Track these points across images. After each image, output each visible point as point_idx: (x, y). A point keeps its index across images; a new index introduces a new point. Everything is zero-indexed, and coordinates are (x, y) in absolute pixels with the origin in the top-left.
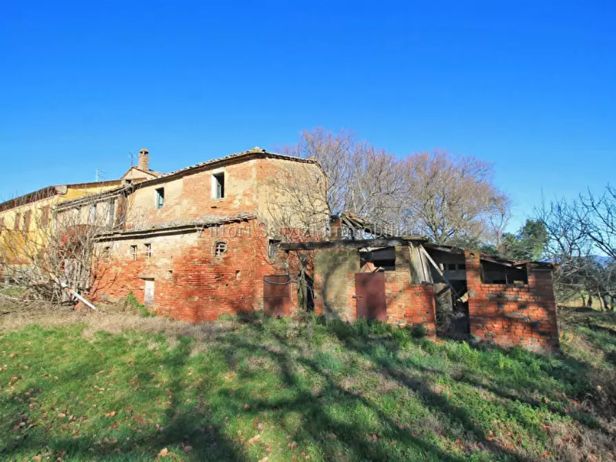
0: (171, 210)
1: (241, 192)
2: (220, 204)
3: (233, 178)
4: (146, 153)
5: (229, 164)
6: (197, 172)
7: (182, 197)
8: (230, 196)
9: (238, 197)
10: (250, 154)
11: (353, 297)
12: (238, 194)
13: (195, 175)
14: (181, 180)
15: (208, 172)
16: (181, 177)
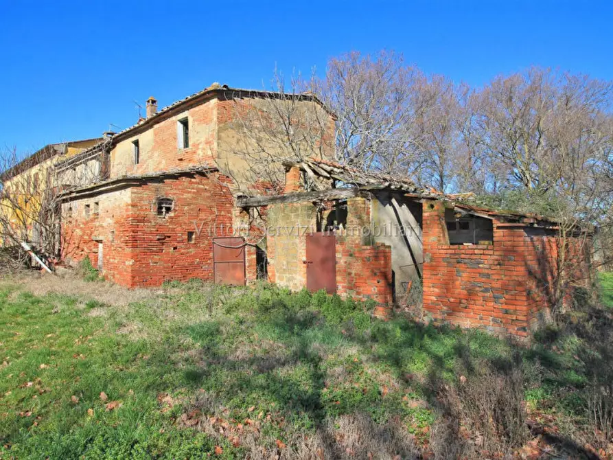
0: (145, 165)
1: (203, 139)
2: (186, 155)
3: (196, 123)
4: (153, 102)
5: (191, 106)
6: (165, 119)
7: (154, 149)
8: (194, 145)
9: (200, 147)
10: (209, 92)
11: (304, 263)
12: (201, 143)
13: (164, 122)
14: (152, 129)
15: (174, 118)
16: (151, 127)
